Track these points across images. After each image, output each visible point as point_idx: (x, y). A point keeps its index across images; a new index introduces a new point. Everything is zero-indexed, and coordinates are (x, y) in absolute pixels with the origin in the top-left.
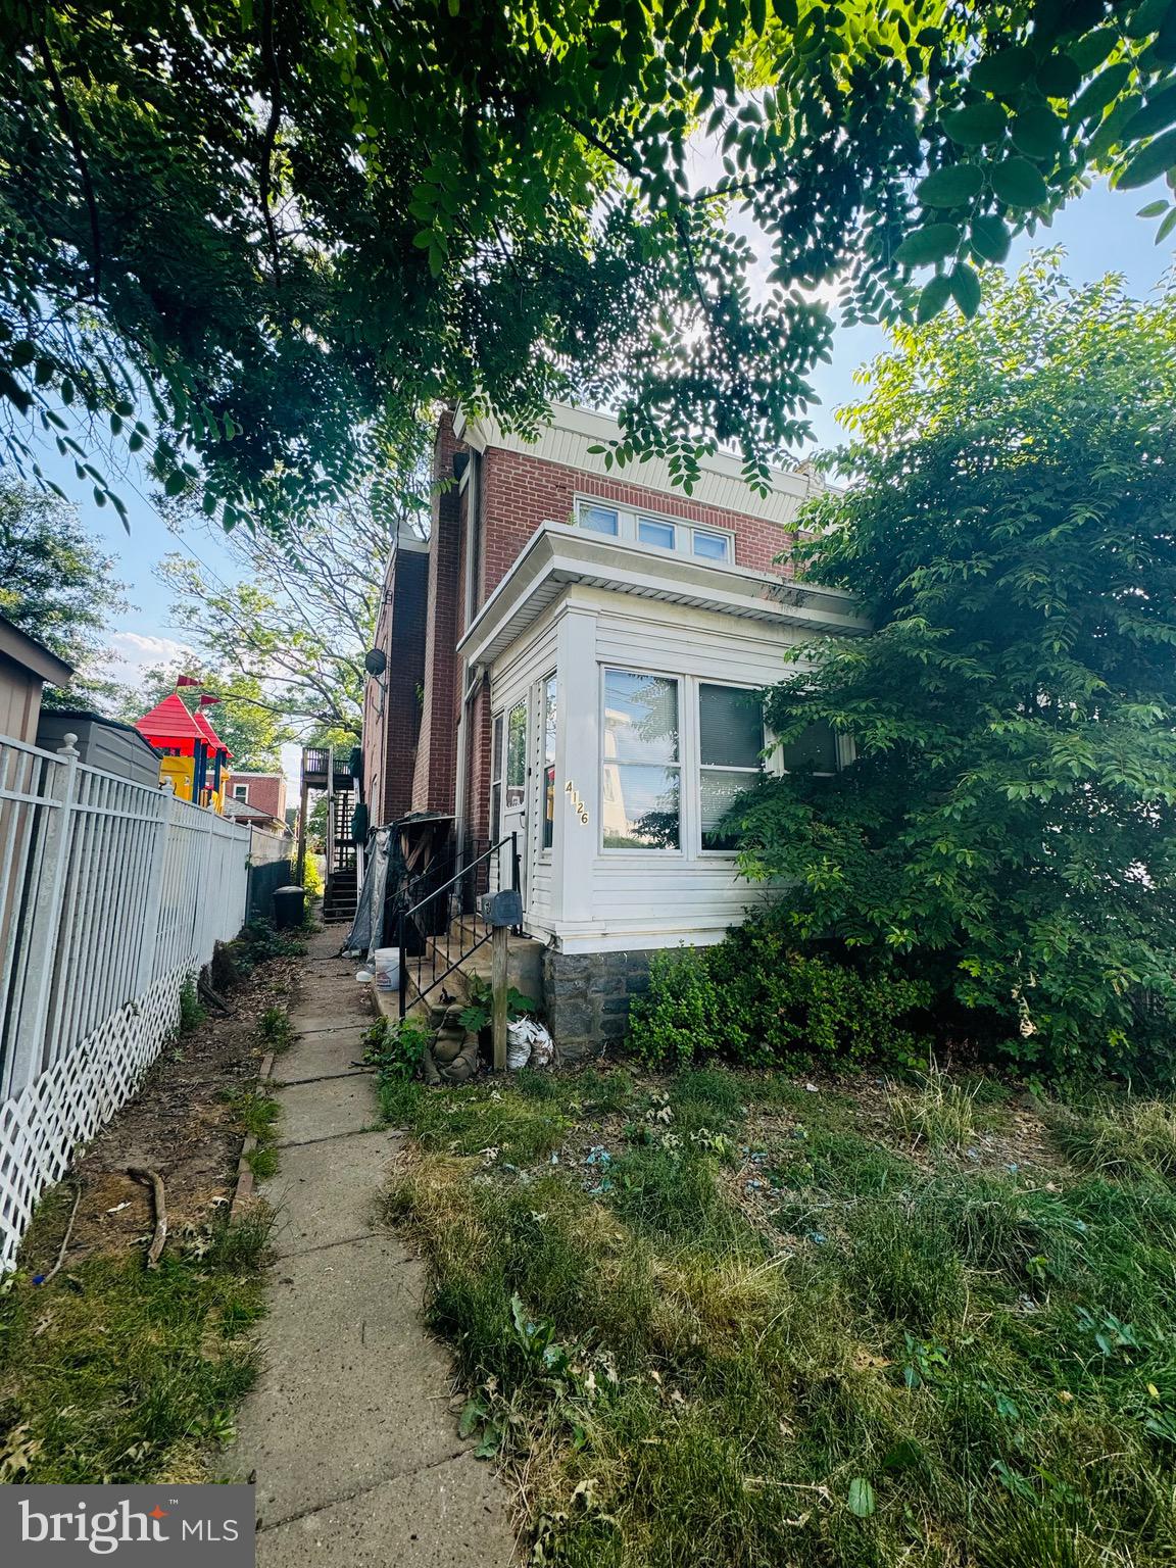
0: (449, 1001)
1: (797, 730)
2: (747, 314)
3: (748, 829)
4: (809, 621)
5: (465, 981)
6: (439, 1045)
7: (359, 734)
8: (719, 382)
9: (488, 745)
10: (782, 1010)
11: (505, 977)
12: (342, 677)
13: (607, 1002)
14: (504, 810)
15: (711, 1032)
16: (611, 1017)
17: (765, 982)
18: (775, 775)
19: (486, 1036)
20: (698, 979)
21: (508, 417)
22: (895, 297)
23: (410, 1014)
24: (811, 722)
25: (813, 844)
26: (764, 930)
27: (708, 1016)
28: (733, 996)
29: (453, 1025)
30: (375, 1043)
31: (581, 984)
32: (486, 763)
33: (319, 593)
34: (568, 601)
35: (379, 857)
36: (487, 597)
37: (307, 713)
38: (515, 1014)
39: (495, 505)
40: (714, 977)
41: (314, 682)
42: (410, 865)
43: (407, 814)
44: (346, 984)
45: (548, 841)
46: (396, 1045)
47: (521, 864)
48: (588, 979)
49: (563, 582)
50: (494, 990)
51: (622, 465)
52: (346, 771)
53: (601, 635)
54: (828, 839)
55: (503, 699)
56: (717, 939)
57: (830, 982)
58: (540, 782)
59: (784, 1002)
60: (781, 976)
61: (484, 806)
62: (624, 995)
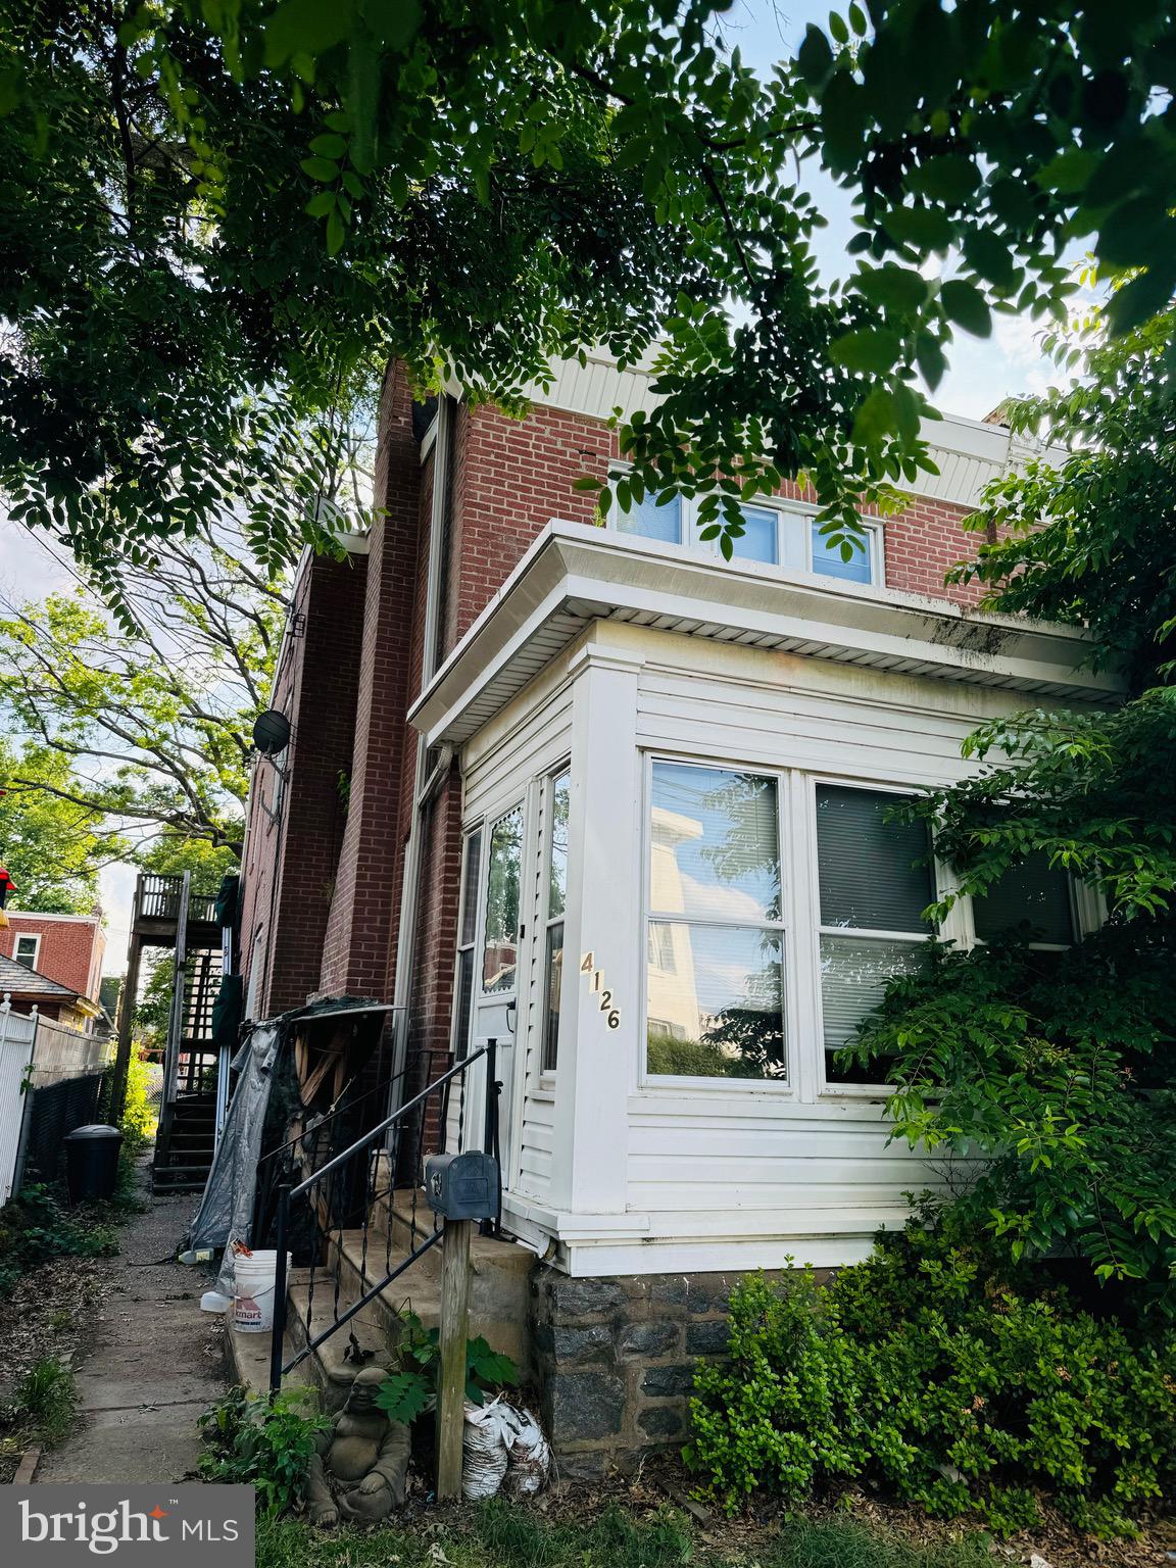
0: (360, 1358)
1: (993, 872)
2: (819, 293)
3: (908, 1048)
4: (1011, 678)
5: (392, 1322)
6: (340, 1447)
7: (237, 849)
8: (779, 386)
9: (455, 880)
10: (980, 1402)
11: (464, 1318)
12: (215, 752)
13: (651, 1371)
14: (478, 997)
15: (846, 1439)
16: (658, 1401)
17: (947, 1344)
18: (958, 946)
19: (425, 1430)
20: (822, 1334)
21: (480, 378)
22: (1042, 278)
23: (292, 1381)
24: (1017, 857)
25: (1029, 1079)
26: (942, 1242)
27: (839, 1407)
28: (886, 1369)
29: (364, 1406)
30: (223, 1435)
31: (602, 1334)
32: (450, 912)
33: (183, 612)
34: (589, 648)
35: (253, 1077)
36: (461, 633)
37: (150, 814)
38: (480, 1388)
39: (478, 485)
40: (851, 1327)
41: (167, 762)
42: (308, 1093)
43: (312, 999)
44: (182, 1316)
45: (550, 1061)
46: (261, 1442)
47: (502, 1099)
48: (616, 1325)
49: (583, 618)
50: (441, 1343)
51: (626, 507)
52: (212, 915)
53: (648, 703)
54: (1057, 1070)
55: (482, 803)
56: (858, 1255)
57: (1070, 1349)
58: (540, 950)
59: (984, 1387)
60: (977, 1333)
61: (443, 986)
62: (684, 1359)
